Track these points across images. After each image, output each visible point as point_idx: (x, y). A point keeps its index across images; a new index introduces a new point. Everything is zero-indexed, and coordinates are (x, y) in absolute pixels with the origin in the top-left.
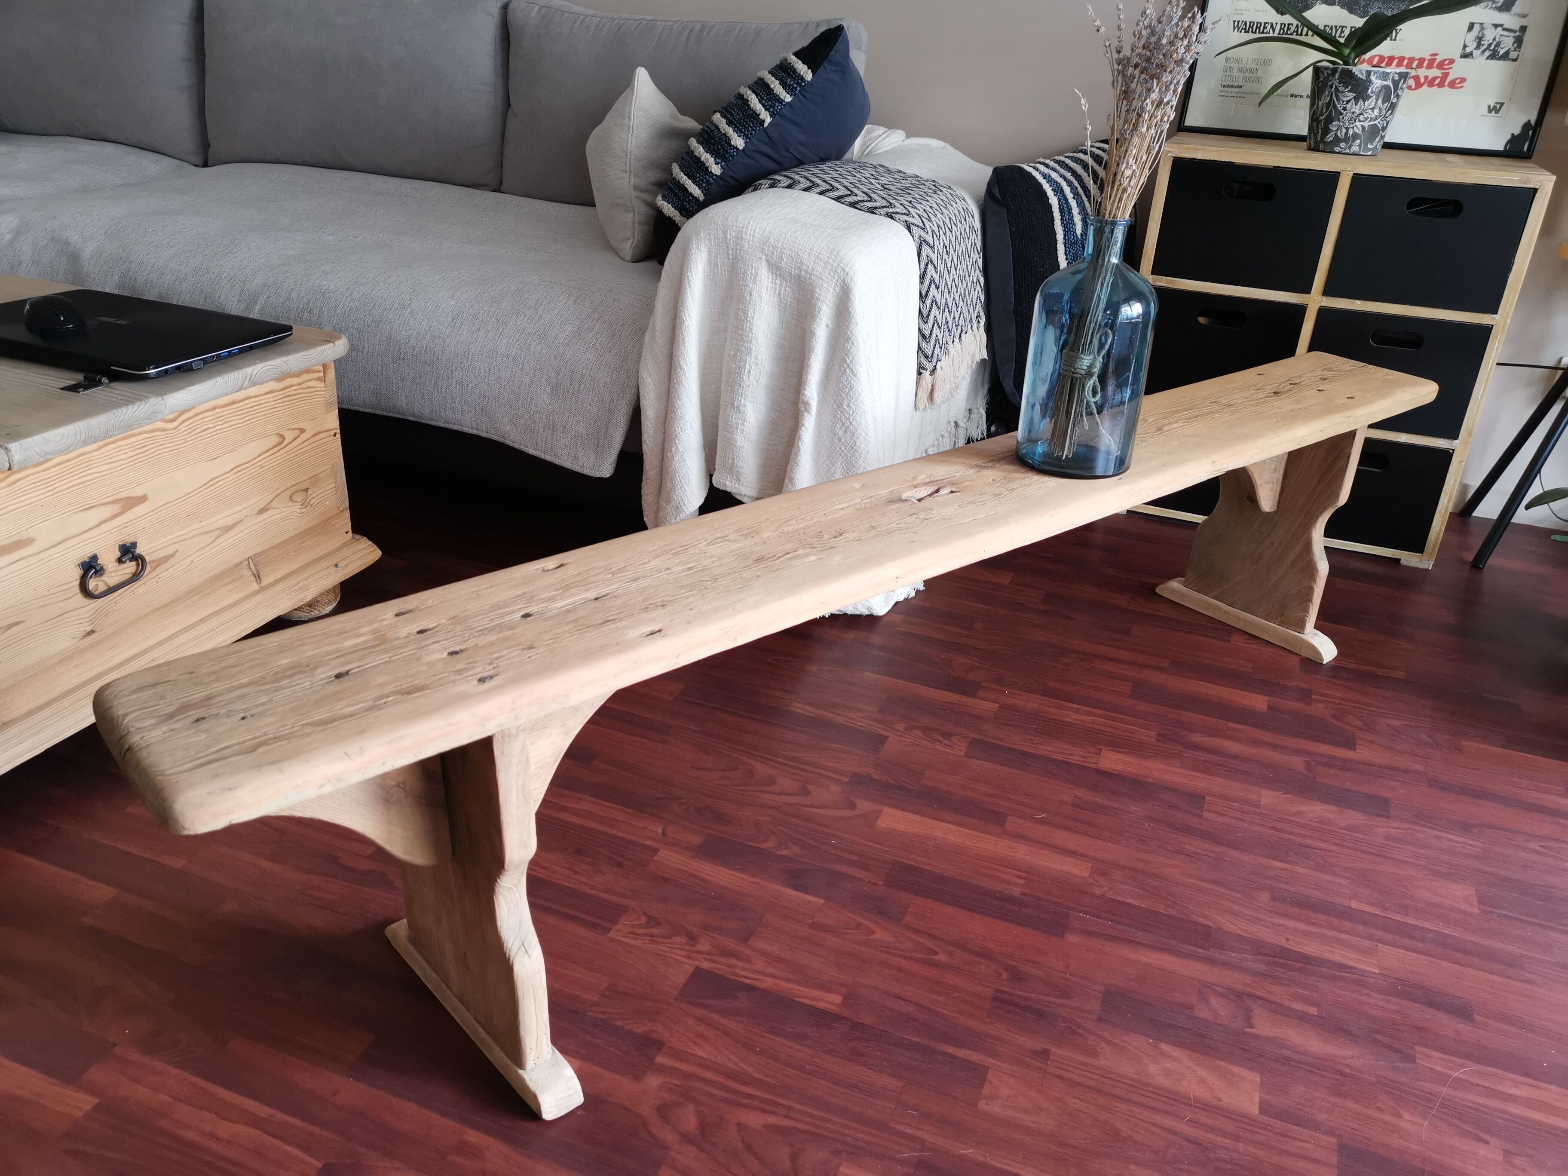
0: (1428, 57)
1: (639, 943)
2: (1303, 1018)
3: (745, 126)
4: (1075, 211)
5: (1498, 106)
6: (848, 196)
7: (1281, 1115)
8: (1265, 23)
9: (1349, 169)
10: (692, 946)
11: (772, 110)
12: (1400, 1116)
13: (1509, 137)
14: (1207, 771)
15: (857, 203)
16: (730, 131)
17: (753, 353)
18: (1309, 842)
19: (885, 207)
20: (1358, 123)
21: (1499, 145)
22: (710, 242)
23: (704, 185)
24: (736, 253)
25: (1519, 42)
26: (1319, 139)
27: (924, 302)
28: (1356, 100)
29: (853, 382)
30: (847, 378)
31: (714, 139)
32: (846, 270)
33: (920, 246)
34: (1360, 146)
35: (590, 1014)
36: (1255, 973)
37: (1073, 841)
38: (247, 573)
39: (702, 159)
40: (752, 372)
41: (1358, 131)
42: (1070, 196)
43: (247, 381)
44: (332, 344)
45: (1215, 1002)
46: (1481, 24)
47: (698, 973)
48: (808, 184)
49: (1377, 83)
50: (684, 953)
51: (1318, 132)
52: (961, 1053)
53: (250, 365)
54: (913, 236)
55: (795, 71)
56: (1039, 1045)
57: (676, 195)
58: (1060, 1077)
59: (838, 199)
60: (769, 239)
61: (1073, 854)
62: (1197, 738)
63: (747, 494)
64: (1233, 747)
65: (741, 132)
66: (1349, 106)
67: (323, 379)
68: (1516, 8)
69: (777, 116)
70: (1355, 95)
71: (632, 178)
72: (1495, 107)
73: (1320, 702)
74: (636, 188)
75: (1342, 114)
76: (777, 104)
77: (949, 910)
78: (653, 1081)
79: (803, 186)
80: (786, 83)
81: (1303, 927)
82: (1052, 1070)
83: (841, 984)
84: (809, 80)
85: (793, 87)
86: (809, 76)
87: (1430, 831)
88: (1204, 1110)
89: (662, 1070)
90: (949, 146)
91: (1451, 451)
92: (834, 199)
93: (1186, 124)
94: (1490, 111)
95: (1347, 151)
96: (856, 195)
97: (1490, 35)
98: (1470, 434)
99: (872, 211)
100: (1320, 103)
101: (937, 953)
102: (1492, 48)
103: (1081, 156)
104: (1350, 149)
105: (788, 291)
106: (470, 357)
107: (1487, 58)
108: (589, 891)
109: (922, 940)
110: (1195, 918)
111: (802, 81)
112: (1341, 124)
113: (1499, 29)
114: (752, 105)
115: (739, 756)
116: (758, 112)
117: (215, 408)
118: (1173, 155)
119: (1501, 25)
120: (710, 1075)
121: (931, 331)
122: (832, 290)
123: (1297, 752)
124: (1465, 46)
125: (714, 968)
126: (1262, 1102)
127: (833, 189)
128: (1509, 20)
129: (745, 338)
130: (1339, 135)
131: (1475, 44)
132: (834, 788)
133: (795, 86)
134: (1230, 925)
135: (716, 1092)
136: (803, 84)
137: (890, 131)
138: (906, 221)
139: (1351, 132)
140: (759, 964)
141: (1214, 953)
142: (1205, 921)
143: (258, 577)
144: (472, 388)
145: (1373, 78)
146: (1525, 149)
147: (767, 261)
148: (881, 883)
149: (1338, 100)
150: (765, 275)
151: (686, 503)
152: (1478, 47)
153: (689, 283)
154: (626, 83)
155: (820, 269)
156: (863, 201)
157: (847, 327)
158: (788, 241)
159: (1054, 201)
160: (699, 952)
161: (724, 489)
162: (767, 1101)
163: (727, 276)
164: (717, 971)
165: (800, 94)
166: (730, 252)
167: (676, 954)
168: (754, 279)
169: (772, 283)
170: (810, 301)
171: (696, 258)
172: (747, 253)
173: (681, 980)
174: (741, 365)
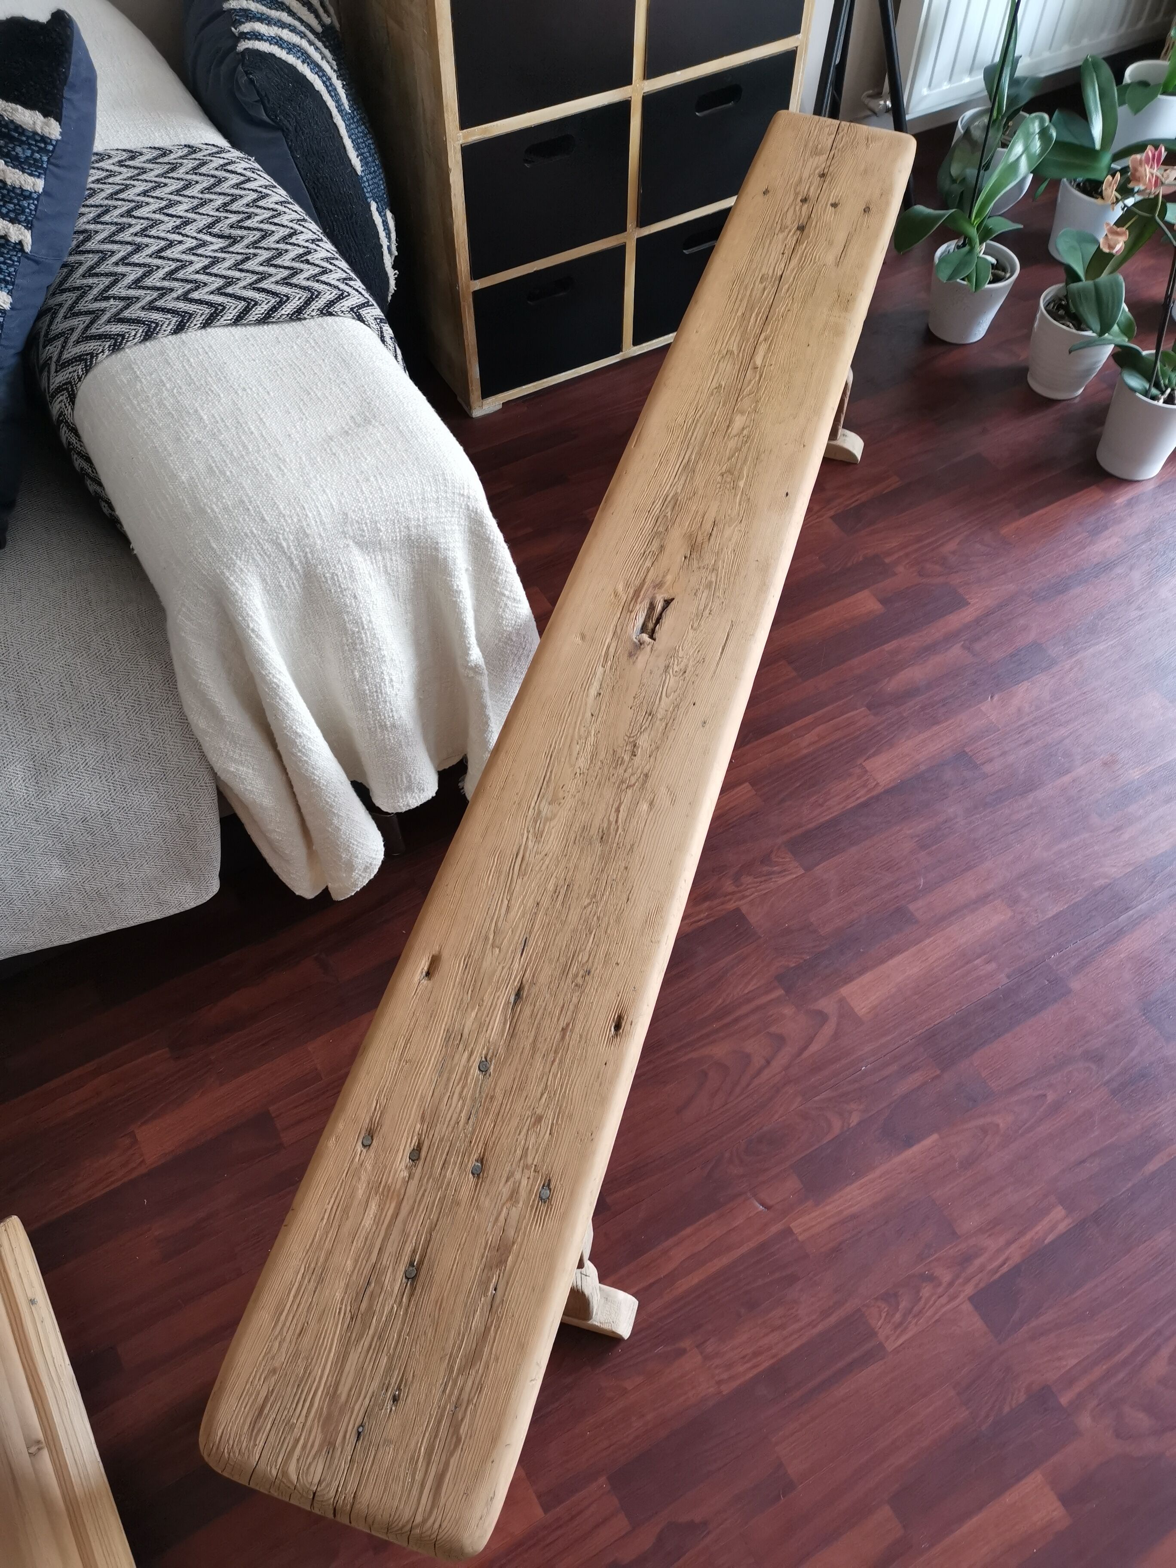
1: (913, 1329)
6: (247, 309)
10: (940, 1284)
11: (23, 218)
14: (934, 720)
15: (269, 313)
17: (388, 659)
18: (1054, 737)
19: (309, 300)
24: (307, 560)
33: (382, 332)
35: (984, 1428)
40: (394, 678)
47: (975, 1302)
48: (173, 318)
50: (945, 1298)
55: (18, 128)
60: (347, 515)
61: (982, 901)
73: (896, 563)
76: (25, 203)
77: (999, 1045)
78: (1085, 1421)
79: (167, 326)
81: (1140, 826)
83: (1045, 1196)
84: (59, 136)
85: (35, 160)
86: (53, 129)
89: (1076, 1406)
92: (232, 325)
99: (299, 316)
101: (1044, 1096)
108: (813, 1332)
109: (1024, 1095)
111: (46, 143)
123: (948, 640)
125: (977, 1285)
127: (219, 308)
129: (371, 651)
132: (788, 1010)
133: (37, 156)
134: (1112, 870)
136: (50, 148)
140: (990, 1244)
142: (1102, 882)
147: (358, 543)
148: (938, 1072)
150: (361, 562)
155: (432, 513)
156: (274, 306)
160: (951, 1284)
163: (299, 591)
164: (982, 1285)
165: (51, 167)
166: (296, 562)
167: (943, 1306)
168: (351, 576)
169: (372, 563)
170: (437, 557)
171: (250, 600)
172: (324, 550)
173: (978, 1323)
174: (378, 680)
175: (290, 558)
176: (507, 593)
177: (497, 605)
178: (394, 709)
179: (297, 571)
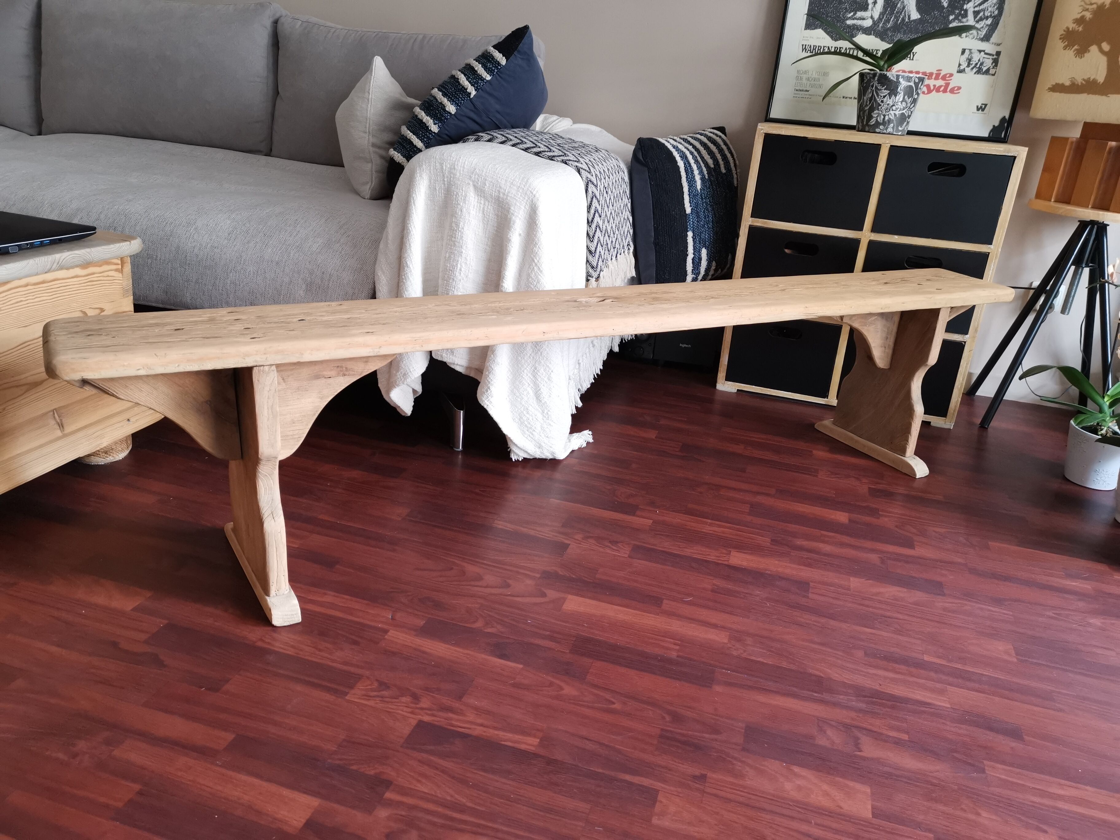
0: (935, 72)
1: (371, 703)
2: (898, 742)
3: (456, 97)
4: (696, 172)
5: (983, 106)
6: (533, 147)
7: (888, 818)
8: (824, 47)
9: (888, 142)
10: (415, 704)
11: (476, 86)
12: (978, 814)
13: (991, 127)
14: (809, 565)
15: (540, 152)
16: (445, 101)
17: (464, 255)
18: (888, 614)
19: (561, 156)
20: (891, 112)
21: (985, 133)
22: (430, 172)
23: (425, 140)
24: (450, 181)
25: (996, 62)
26: (865, 123)
27: (590, 226)
28: (890, 95)
29: (539, 277)
30: (535, 274)
31: (433, 107)
32: (534, 193)
33: (587, 184)
34: (893, 128)
35: (329, 761)
36: (860, 711)
37: (715, 617)
38: (53, 422)
39: (424, 121)
40: (462, 269)
41: (892, 117)
42: (692, 161)
43: (55, 264)
44: (128, 243)
45: (830, 732)
46: (970, 50)
47: (420, 724)
48: (504, 139)
49: (904, 83)
50: (410, 710)
51: (864, 118)
52: (636, 780)
53: (58, 253)
54: (582, 177)
55: (493, 58)
56: (697, 772)
57: (404, 147)
58: (716, 796)
59: (526, 150)
60: (475, 169)
61: (715, 626)
62: (799, 542)
63: (459, 363)
64: (827, 548)
65: (453, 101)
66: (885, 100)
67: (121, 271)
68: (993, 39)
69: (480, 90)
70: (889, 92)
71: (370, 137)
72: (981, 107)
73: (886, 516)
74: (374, 145)
75: (880, 105)
76: (480, 82)
77: (623, 670)
78: (382, 813)
79: (500, 140)
80: (487, 66)
81: (891, 675)
82: (709, 790)
83: (538, 730)
84: (504, 64)
85: (492, 69)
86: (503, 61)
87: (974, 604)
88: (830, 816)
89: (390, 804)
90: (604, 131)
91: (963, 343)
92: (523, 150)
93: (770, 117)
94: (978, 109)
95: (885, 131)
96: (539, 147)
97: (976, 57)
98: (976, 331)
99: (551, 158)
100: (865, 98)
101: (614, 703)
102: (978, 66)
103: (699, 136)
104: (886, 130)
105: (490, 209)
106: (242, 262)
107: (975, 73)
108: (331, 664)
109: (602, 694)
110: (811, 671)
111: (499, 65)
112: (880, 112)
113: (982, 53)
114: (461, 82)
115: (454, 560)
116: (466, 87)
117: (27, 285)
118: (765, 132)
119: (984, 51)
120: (431, 807)
121: (596, 248)
122: (523, 208)
123: (873, 551)
124: (960, 65)
125: (434, 721)
126: (873, 808)
127: (522, 142)
128: (989, 47)
129: (457, 244)
130: (879, 120)
131: (967, 63)
132: (529, 582)
133: (494, 68)
134: (835, 674)
135: (436, 820)
136: (499, 67)
137: (561, 118)
138: (577, 166)
139: (887, 118)
140: (471, 716)
141: (826, 696)
142: (817, 673)
143: (61, 426)
144: (244, 286)
145: (901, 80)
146: (1003, 136)
147: (474, 186)
148: (568, 651)
149: (878, 95)
150: (472, 197)
151: (411, 370)
152: (968, 66)
153: (414, 202)
154: (367, 67)
155: (514, 192)
156: (545, 151)
157: (535, 236)
158: (490, 171)
159: (681, 164)
160: (422, 709)
161: (441, 360)
162: (479, 826)
163: (443, 197)
164: (436, 723)
165: (497, 75)
166: (446, 179)
167: (403, 711)
168: (464, 199)
169: (478, 202)
170: (507, 216)
171: (419, 184)
172: (459, 180)
173: (407, 731)
174: (455, 264)
175: (444, 176)
176: (536, 261)
177: (529, 267)
178: (456, 288)
179: (445, 184)
